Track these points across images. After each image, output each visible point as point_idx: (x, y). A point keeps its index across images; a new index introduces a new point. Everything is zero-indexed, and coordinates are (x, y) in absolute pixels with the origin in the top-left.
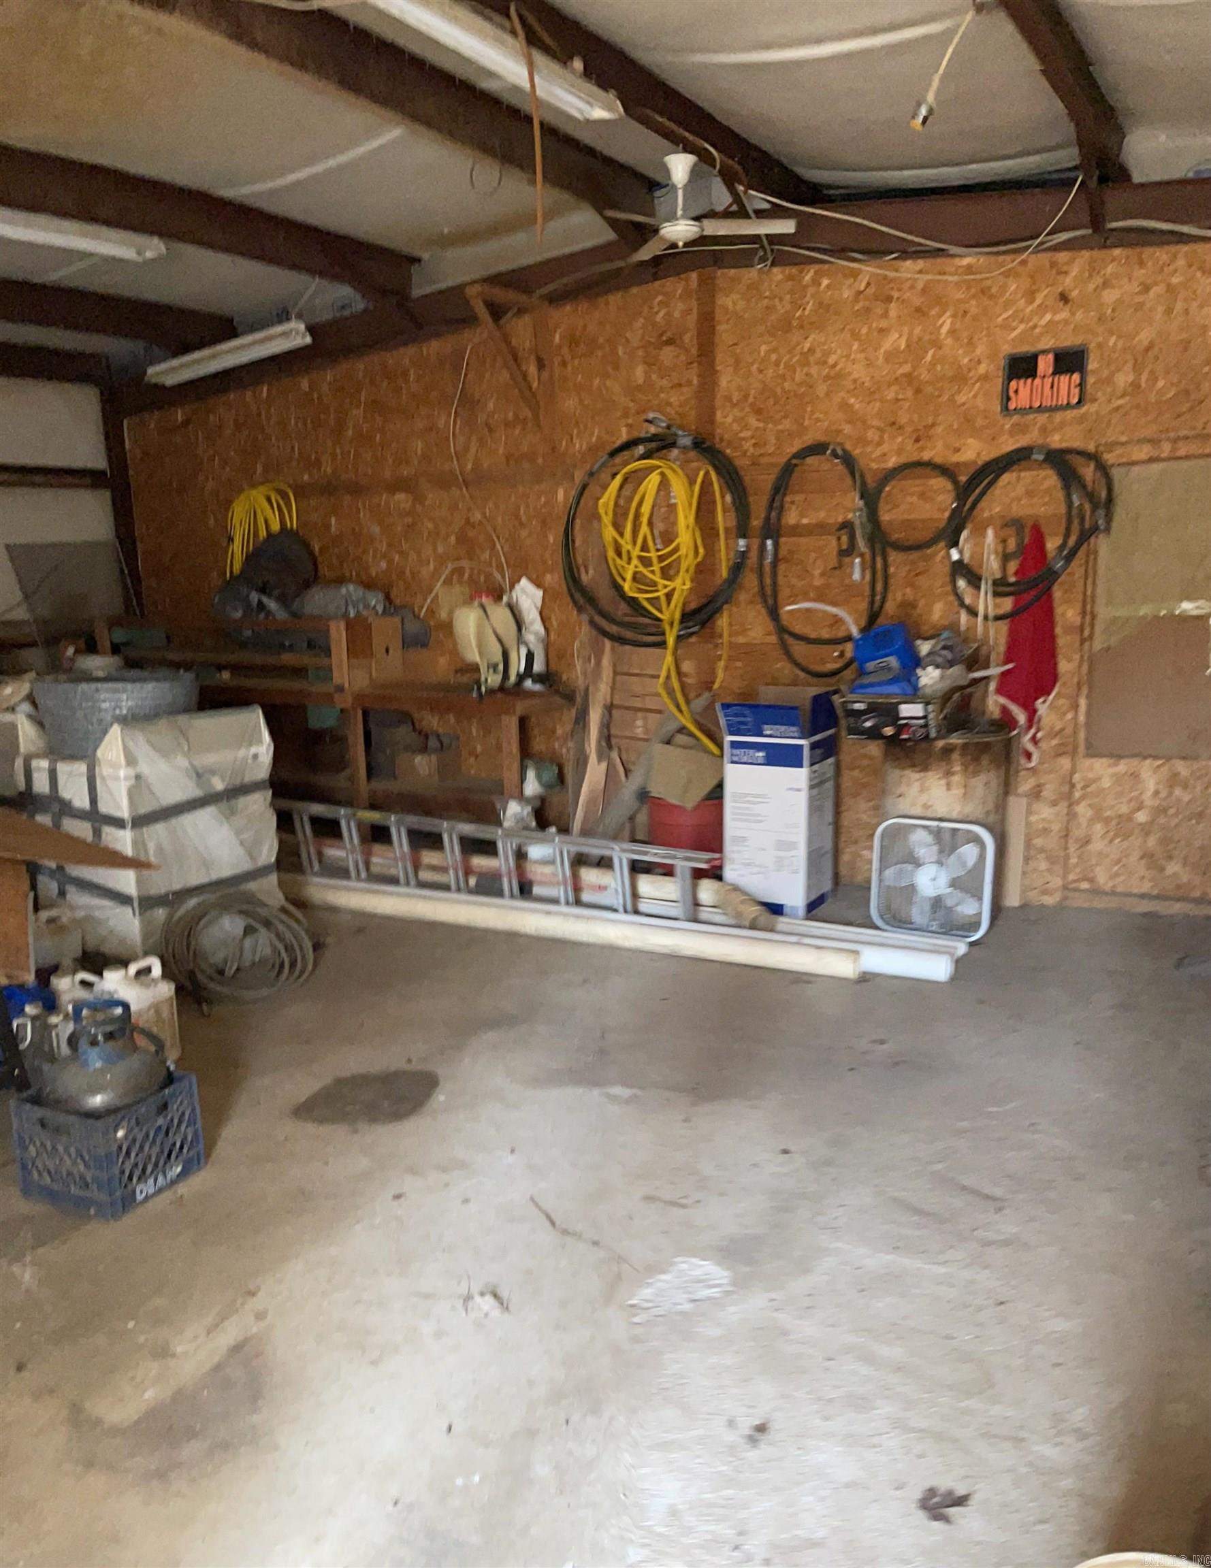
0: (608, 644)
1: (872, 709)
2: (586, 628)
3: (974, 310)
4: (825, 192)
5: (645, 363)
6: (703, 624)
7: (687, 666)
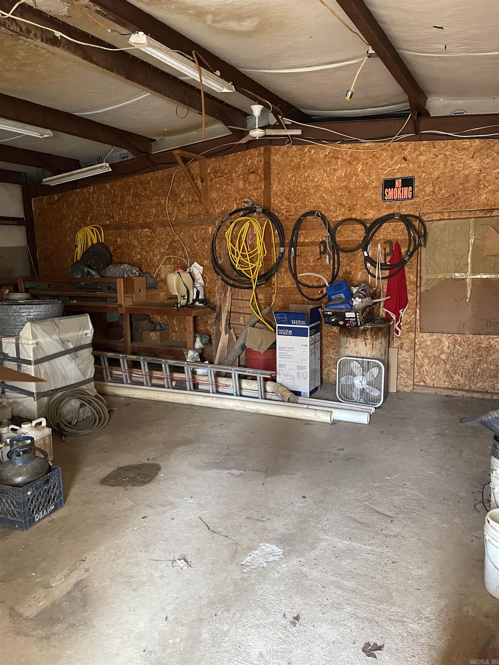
0: (229, 287)
1: (334, 314)
2: (220, 282)
3: (370, 163)
4: (313, 118)
5: (243, 180)
6: (267, 280)
7: (260, 296)
